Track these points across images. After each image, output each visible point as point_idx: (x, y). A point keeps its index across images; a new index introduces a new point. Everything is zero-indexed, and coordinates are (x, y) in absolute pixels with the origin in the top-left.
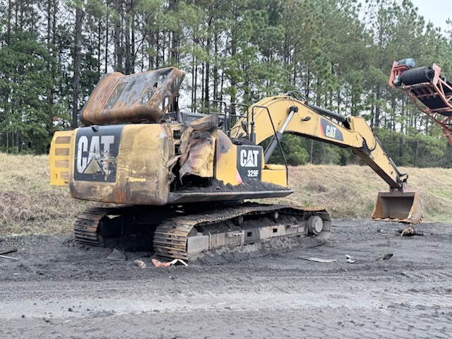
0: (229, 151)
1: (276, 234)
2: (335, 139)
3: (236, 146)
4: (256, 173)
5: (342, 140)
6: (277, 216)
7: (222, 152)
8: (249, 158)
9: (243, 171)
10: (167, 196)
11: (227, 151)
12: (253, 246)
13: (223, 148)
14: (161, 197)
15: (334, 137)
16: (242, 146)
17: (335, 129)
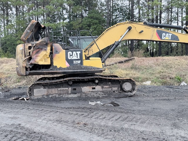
0: (60, 53)
1: (94, 90)
2: (171, 40)
3: (65, 50)
4: (79, 62)
5: (179, 40)
6: (97, 81)
7: (56, 53)
8: (73, 55)
9: (70, 62)
10: (25, 73)
11: (59, 53)
12: (76, 95)
13: (57, 51)
14: (22, 73)
15: (170, 39)
16: (69, 50)
17: (170, 35)
